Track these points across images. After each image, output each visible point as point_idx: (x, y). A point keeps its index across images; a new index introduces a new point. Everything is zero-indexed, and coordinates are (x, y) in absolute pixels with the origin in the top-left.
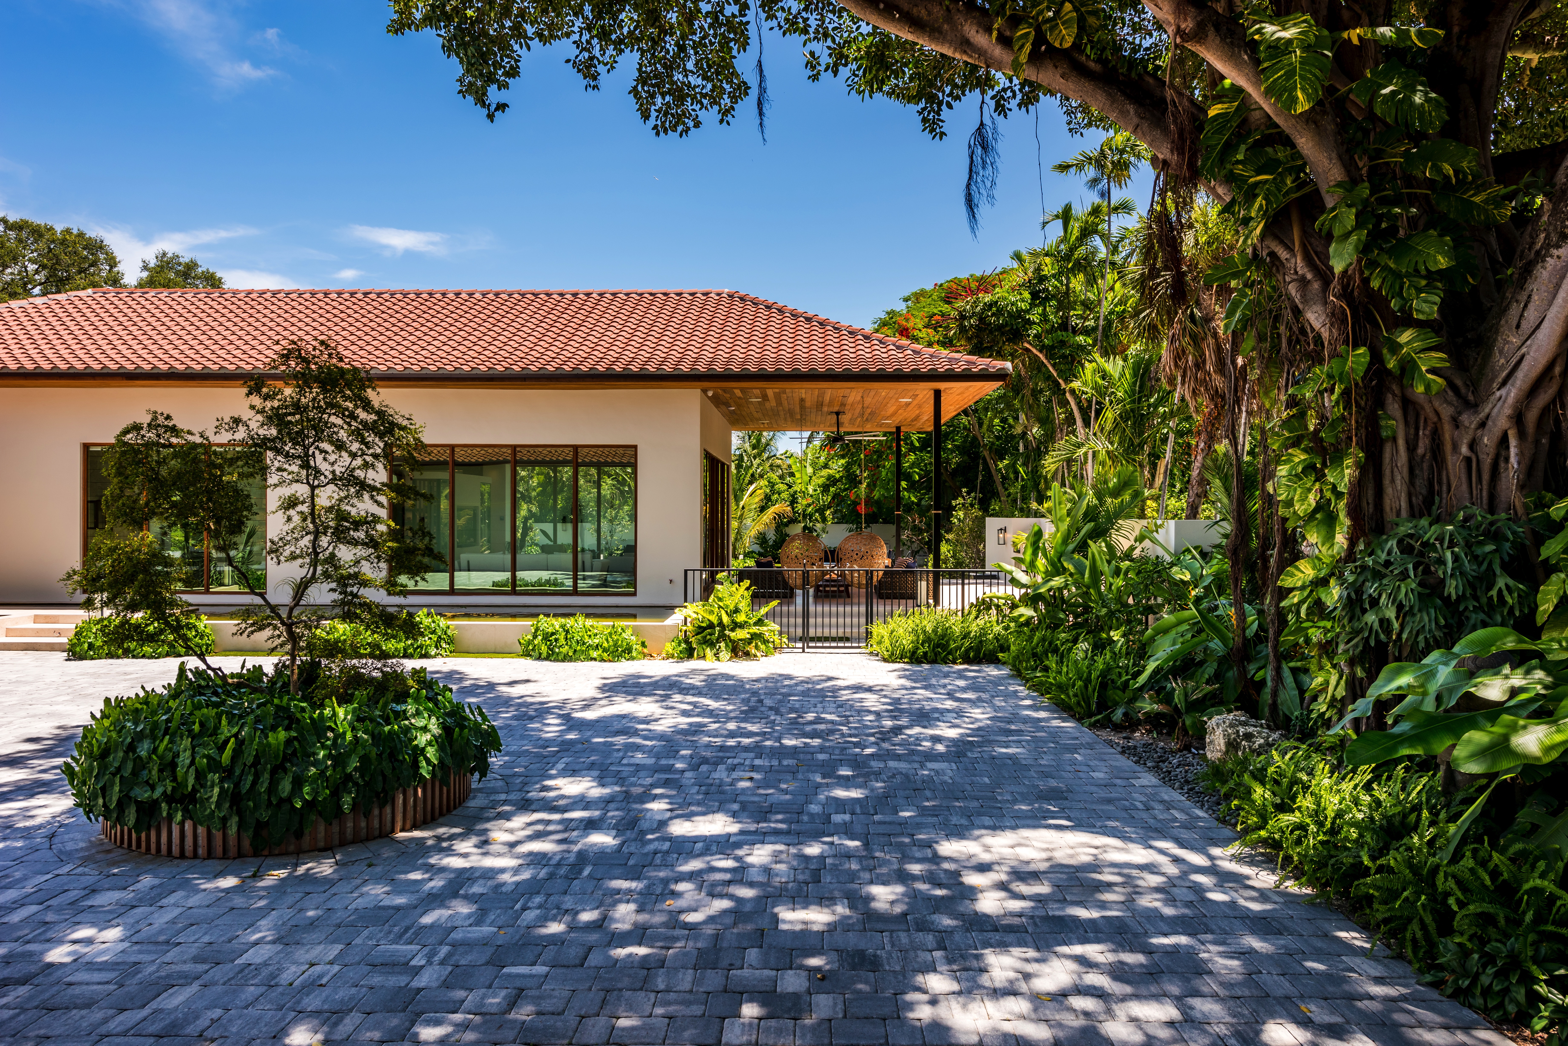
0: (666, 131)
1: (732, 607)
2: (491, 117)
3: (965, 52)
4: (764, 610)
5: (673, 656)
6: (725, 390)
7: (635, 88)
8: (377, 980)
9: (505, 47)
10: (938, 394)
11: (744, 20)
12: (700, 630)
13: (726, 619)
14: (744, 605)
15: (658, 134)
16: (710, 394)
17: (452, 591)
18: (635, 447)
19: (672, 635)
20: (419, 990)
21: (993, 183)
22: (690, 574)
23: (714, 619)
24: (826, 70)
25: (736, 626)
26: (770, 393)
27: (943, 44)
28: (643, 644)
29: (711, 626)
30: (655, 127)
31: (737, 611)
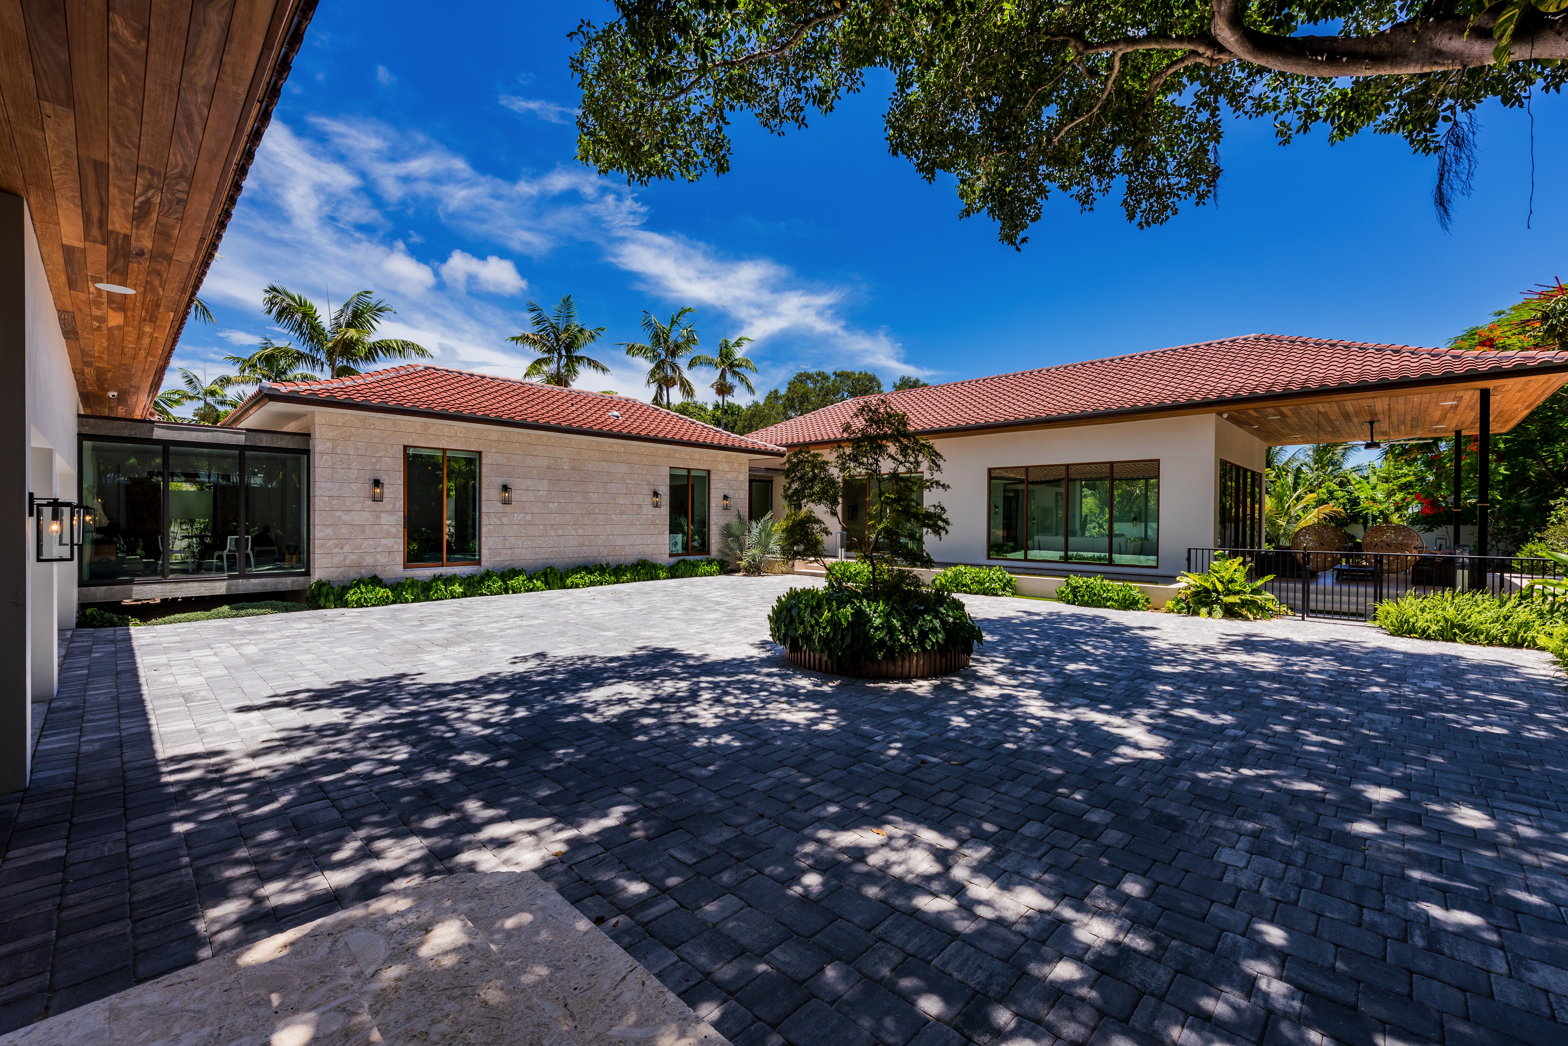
0: (1148, 224)
1: (1227, 577)
2: (1018, 249)
3: (1436, 63)
4: (1260, 583)
5: (1172, 611)
6: (1238, 412)
7: (1125, 201)
8: (853, 741)
9: (1031, 201)
10: (1485, 395)
11: (1217, 119)
12: (1196, 594)
13: (1220, 587)
14: (1240, 577)
15: (1142, 228)
16: (1225, 416)
17: (1026, 559)
18: (1158, 460)
19: (1173, 596)
20: (869, 751)
21: (1470, 174)
22: (1193, 552)
23: (1208, 585)
24: (1297, 132)
25: (1229, 592)
26: (1285, 410)
27: (1407, 66)
28: (1147, 600)
29: (1206, 590)
30: (1140, 223)
31: (1232, 581)
